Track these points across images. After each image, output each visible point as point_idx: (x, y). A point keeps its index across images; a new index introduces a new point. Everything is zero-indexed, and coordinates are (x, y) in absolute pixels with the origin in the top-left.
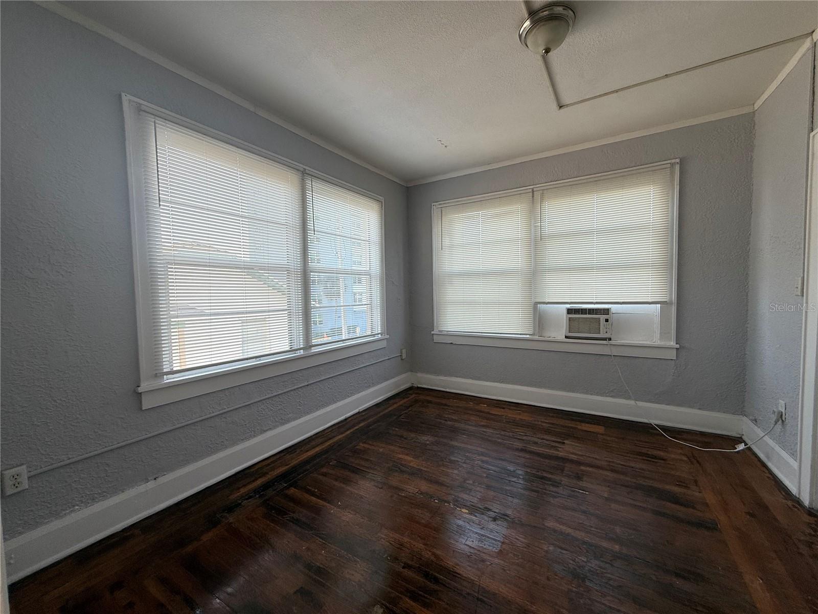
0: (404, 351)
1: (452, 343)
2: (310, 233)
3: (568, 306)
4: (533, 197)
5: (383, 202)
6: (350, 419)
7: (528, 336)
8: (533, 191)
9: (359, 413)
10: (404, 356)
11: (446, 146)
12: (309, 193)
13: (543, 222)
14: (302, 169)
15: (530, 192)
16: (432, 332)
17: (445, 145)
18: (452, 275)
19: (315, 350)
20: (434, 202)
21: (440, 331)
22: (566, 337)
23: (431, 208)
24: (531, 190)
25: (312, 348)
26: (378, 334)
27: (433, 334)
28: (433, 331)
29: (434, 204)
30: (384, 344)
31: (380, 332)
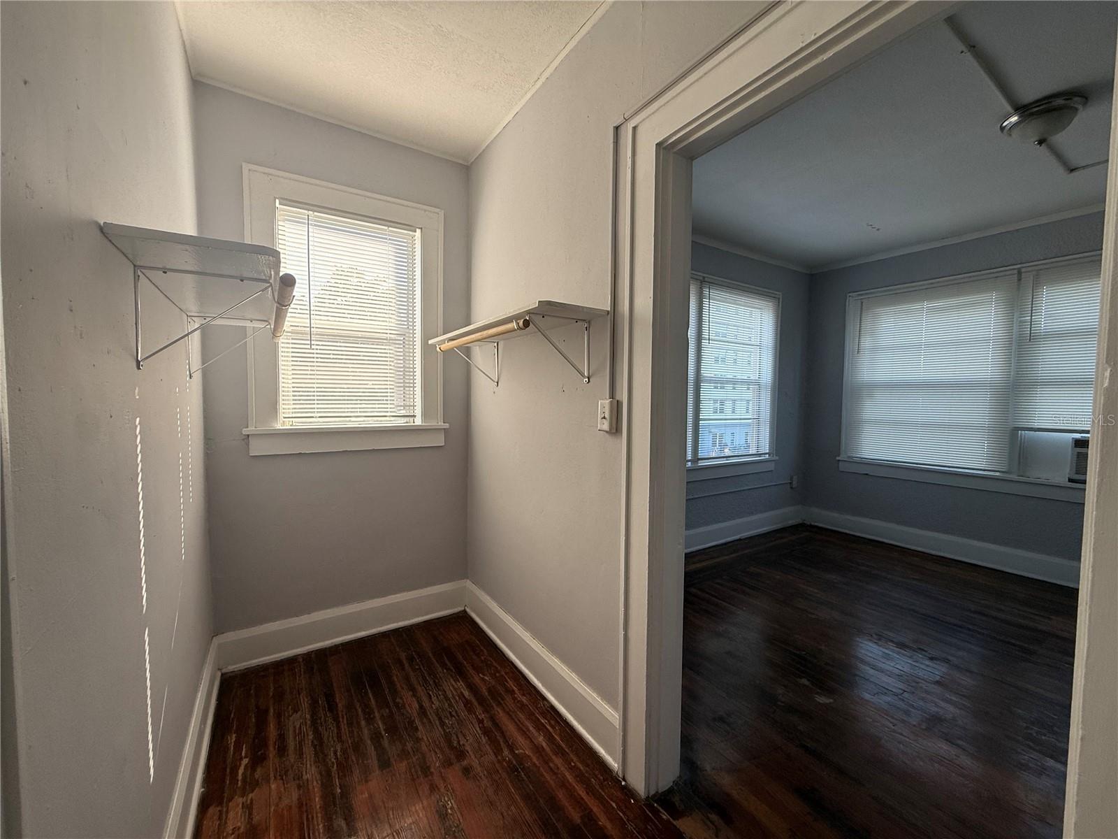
0: (795, 478)
1: (867, 474)
2: (705, 343)
3: (1078, 436)
4: (1019, 280)
5: (781, 300)
6: (730, 544)
7: (997, 474)
8: (1020, 273)
9: (740, 540)
10: (795, 484)
11: (878, 230)
12: (706, 301)
13: (1035, 316)
14: (701, 278)
15: (1014, 274)
16: (838, 458)
17: (877, 227)
18: (873, 387)
19: (701, 463)
20: (850, 293)
21: (849, 457)
22: (1070, 480)
23: (846, 300)
24: (1016, 272)
25: (700, 462)
26: (766, 454)
27: (839, 460)
28: (839, 456)
29: (850, 294)
30: (771, 467)
31: (768, 451)
